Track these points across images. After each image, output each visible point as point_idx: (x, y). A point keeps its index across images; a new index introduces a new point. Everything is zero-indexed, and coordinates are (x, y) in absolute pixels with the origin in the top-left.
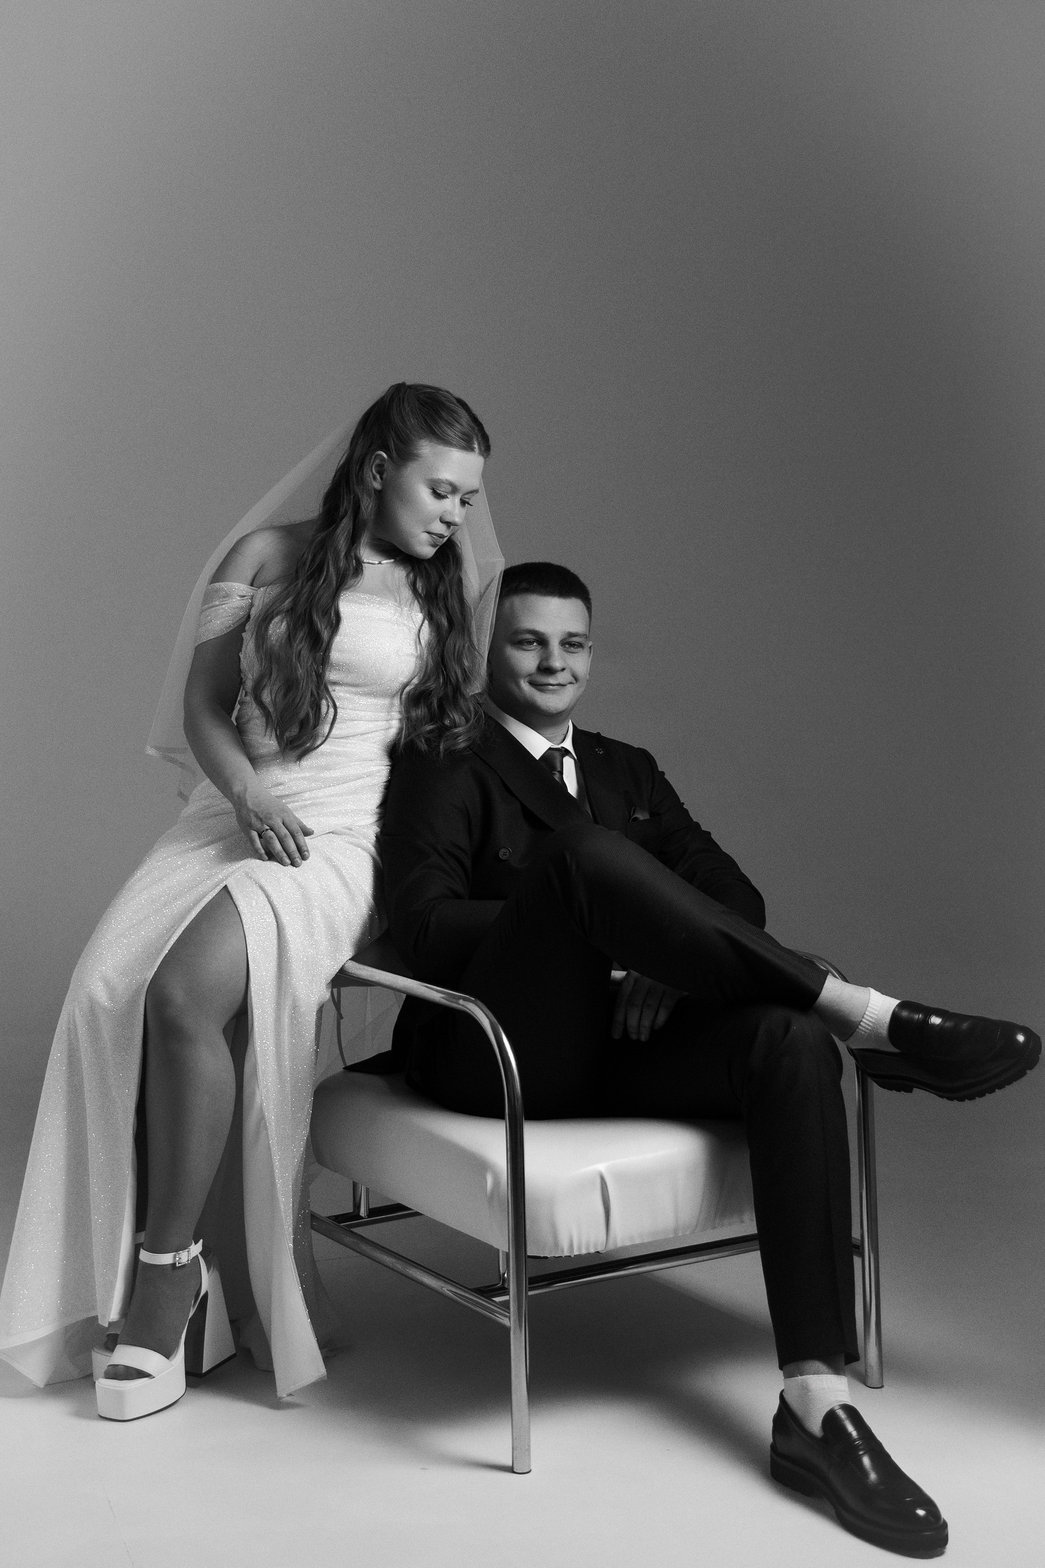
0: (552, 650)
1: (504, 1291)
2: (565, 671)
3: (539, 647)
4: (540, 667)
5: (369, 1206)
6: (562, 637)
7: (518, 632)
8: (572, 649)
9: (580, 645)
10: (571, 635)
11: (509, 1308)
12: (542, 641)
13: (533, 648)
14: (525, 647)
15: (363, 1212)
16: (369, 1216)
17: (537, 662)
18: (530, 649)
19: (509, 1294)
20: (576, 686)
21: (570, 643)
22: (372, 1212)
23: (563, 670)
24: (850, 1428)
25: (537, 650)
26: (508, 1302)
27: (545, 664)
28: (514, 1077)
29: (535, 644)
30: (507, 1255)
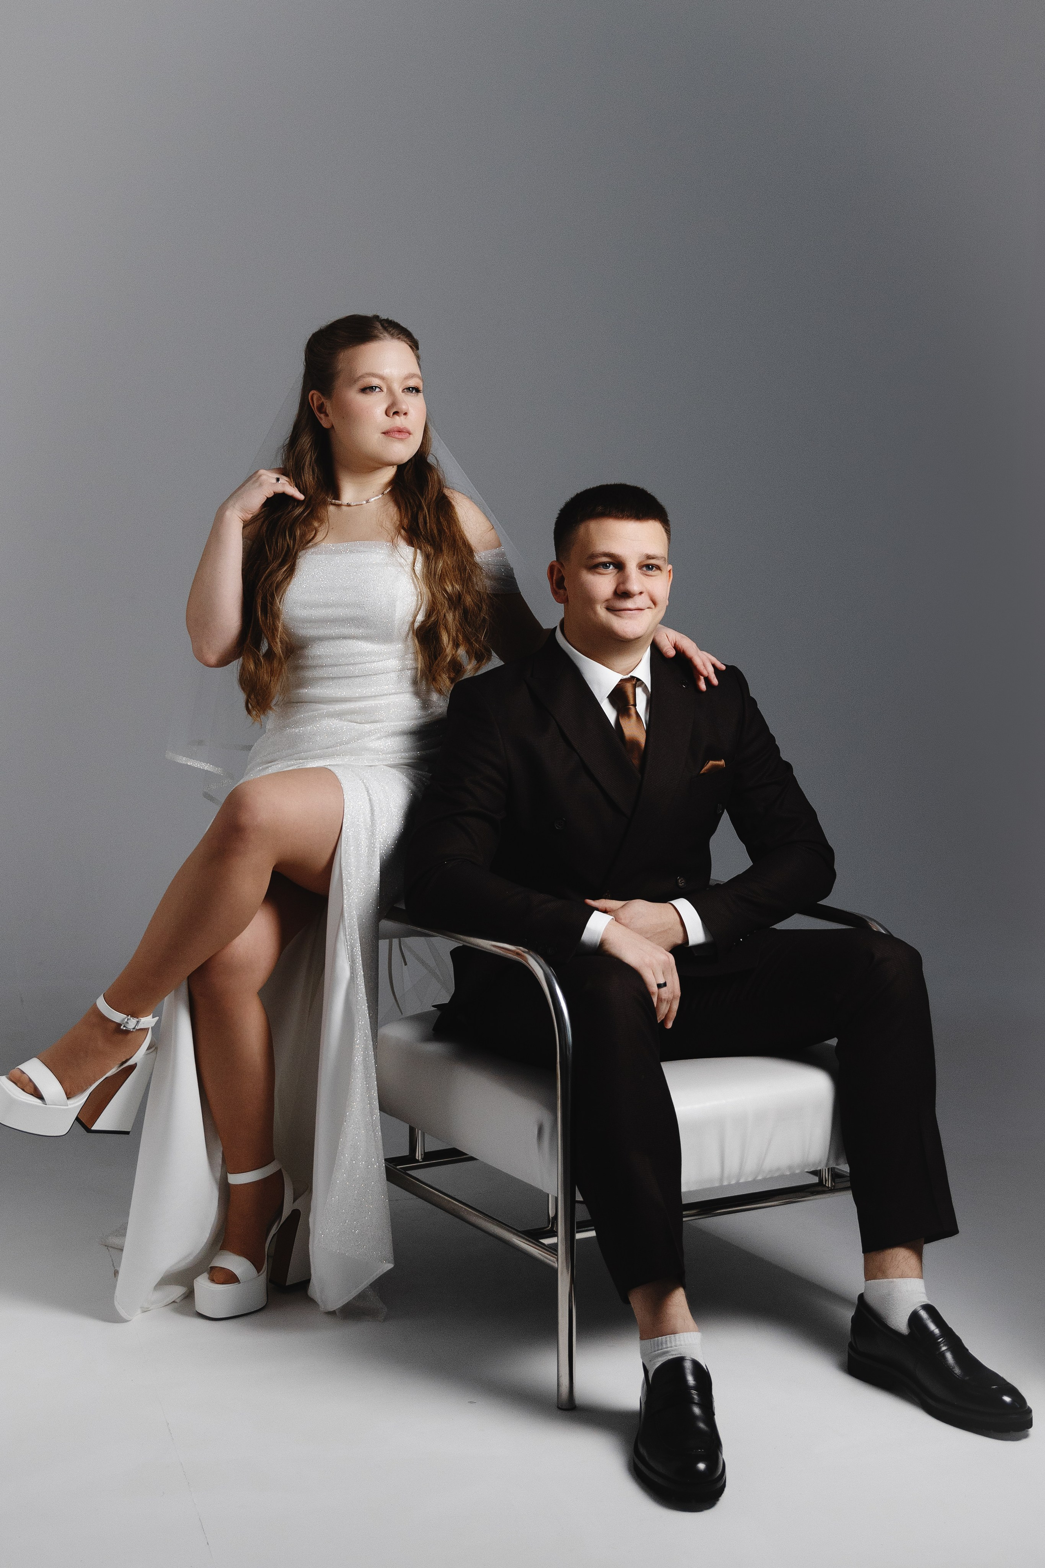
0: (629, 573)
1: (553, 1233)
2: (643, 595)
3: (615, 571)
4: (618, 592)
5: (424, 1151)
6: (641, 560)
7: (593, 556)
8: (650, 572)
9: (658, 568)
10: (649, 557)
11: (557, 1251)
12: (619, 565)
13: (610, 571)
14: (599, 571)
15: (419, 1155)
16: (424, 1159)
17: (614, 587)
18: (606, 572)
19: (557, 1236)
20: (655, 611)
21: (648, 566)
22: (428, 1156)
23: (641, 593)
24: (932, 1327)
25: (614, 574)
26: (556, 1245)
27: (622, 587)
28: (566, 1028)
29: (611, 567)
30: (557, 1199)
